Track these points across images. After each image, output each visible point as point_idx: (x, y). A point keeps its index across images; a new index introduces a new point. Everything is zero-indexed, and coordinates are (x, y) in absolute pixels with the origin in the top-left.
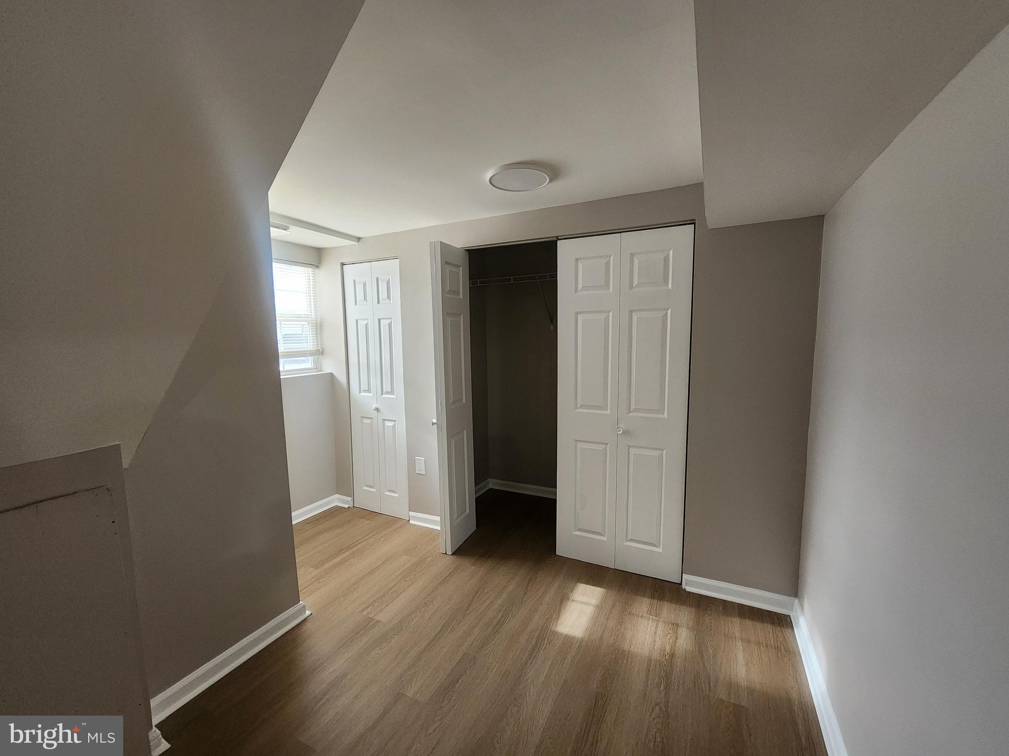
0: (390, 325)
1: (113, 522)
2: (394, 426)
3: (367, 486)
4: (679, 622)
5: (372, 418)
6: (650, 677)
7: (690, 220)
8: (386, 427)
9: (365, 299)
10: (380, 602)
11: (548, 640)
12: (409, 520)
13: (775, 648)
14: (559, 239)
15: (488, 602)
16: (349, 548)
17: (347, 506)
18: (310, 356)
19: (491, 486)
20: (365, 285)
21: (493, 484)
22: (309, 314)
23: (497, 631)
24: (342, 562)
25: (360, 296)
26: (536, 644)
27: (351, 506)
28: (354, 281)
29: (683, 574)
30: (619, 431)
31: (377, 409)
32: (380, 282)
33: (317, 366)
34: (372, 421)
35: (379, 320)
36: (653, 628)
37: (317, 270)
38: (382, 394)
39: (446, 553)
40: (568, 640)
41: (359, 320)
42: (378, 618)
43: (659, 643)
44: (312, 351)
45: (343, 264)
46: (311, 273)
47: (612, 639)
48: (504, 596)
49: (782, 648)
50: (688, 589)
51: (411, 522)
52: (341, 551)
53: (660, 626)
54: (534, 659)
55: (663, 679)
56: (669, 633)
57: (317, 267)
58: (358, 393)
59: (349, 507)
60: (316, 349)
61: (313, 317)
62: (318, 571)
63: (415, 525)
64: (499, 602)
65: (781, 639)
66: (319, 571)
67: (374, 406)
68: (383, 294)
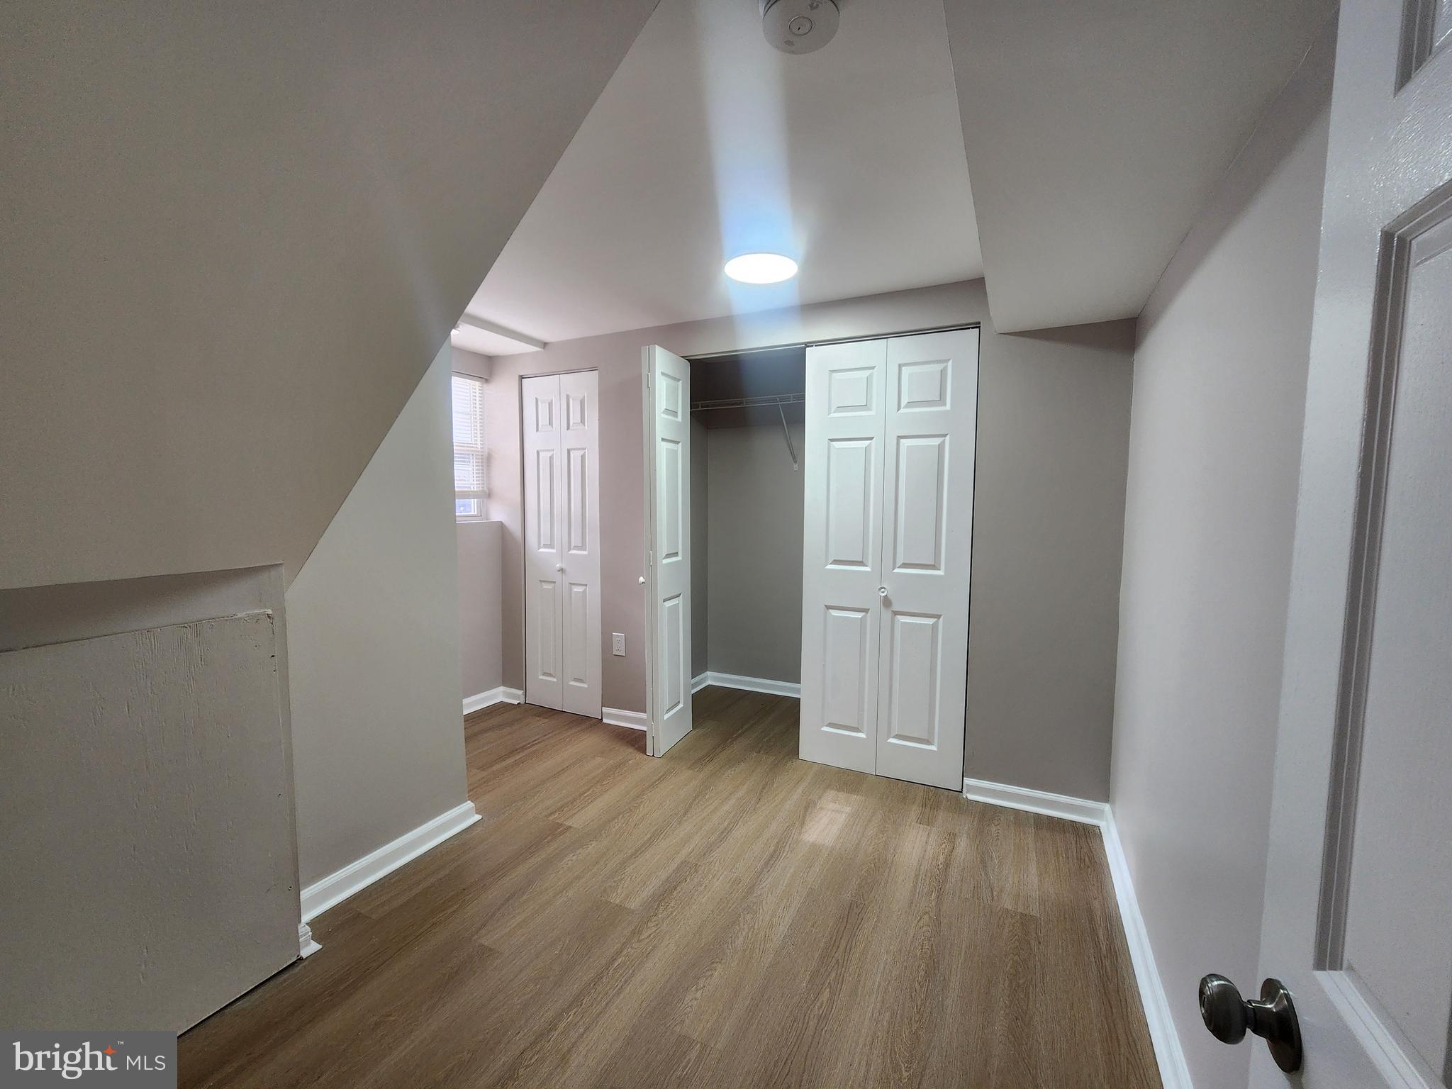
0: (583, 457)
1: (273, 656)
2: (584, 592)
3: (545, 674)
4: (957, 831)
5: (555, 582)
6: (918, 887)
7: (974, 324)
8: (573, 595)
9: (550, 423)
10: (570, 807)
11: (789, 848)
12: (602, 719)
13: (1077, 859)
14: (808, 347)
15: (712, 808)
16: (523, 748)
17: (516, 702)
18: (474, 498)
19: (710, 682)
20: (550, 405)
21: (712, 678)
22: (473, 443)
23: (723, 838)
24: (516, 764)
25: (544, 419)
26: (775, 851)
27: (522, 702)
28: (537, 399)
29: (964, 778)
30: (883, 592)
31: (562, 570)
32: (571, 400)
33: (483, 512)
34: (555, 586)
35: (569, 451)
36: (924, 839)
37: (485, 385)
38: (570, 549)
39: (653, 756)
40: (815, 849)
41: (541, 451)
42: (568, 823)
43: (931, 852)
44: (475, 492)
45: (522, 378)
46: (477, 388)
47: (871, 848)
48: (732, 801)
49: (1087, 859)
50: (971, 797)
51: (605, 721)
52: (513, 752)
53: (932, 835)
54: (771, 868)
55: (935, 888)
56: (944, 843)
57: (487, 381)
58: (537, 547)
59: (519, 703)
60: (481, 489)
61: (479, 446)
62: (484, 774)
63: (610, 725)
64: (726, 808)
65: (1085, 850)
66: (486, 773)
67: (558, 566)
68: (575, 416)
